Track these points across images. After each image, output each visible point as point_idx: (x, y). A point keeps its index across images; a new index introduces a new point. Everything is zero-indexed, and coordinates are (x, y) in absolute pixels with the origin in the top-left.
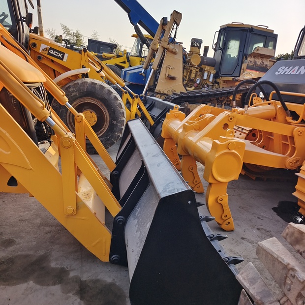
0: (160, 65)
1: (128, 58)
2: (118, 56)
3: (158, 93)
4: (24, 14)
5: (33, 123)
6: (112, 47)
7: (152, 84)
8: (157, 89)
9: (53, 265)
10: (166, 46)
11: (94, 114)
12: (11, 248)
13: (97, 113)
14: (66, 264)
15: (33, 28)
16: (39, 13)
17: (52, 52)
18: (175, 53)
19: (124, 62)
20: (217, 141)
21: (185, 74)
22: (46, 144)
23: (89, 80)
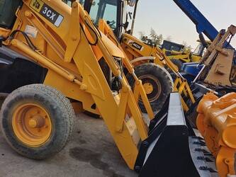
0: (212, 63)
1: (190, 56)
2: (183, 54)
3: (205, 83)
4: (124, 22)
5: (111, 79)
6: (180, 47)
7: (203, 76)
8: (206, 79)
9: (102, 160)
10: (219, 49)
11: (151, 86)
12: (83, 145)
13: (153, 86)
14: (109, 162)
15: (127, 30)
16: (133, 22)
17: (134, 45)
18: (226, 56)
19: (187, 59)
20: (231, 116)
21: (233, 72)
22: (116, 93)
23: (152, 64)
